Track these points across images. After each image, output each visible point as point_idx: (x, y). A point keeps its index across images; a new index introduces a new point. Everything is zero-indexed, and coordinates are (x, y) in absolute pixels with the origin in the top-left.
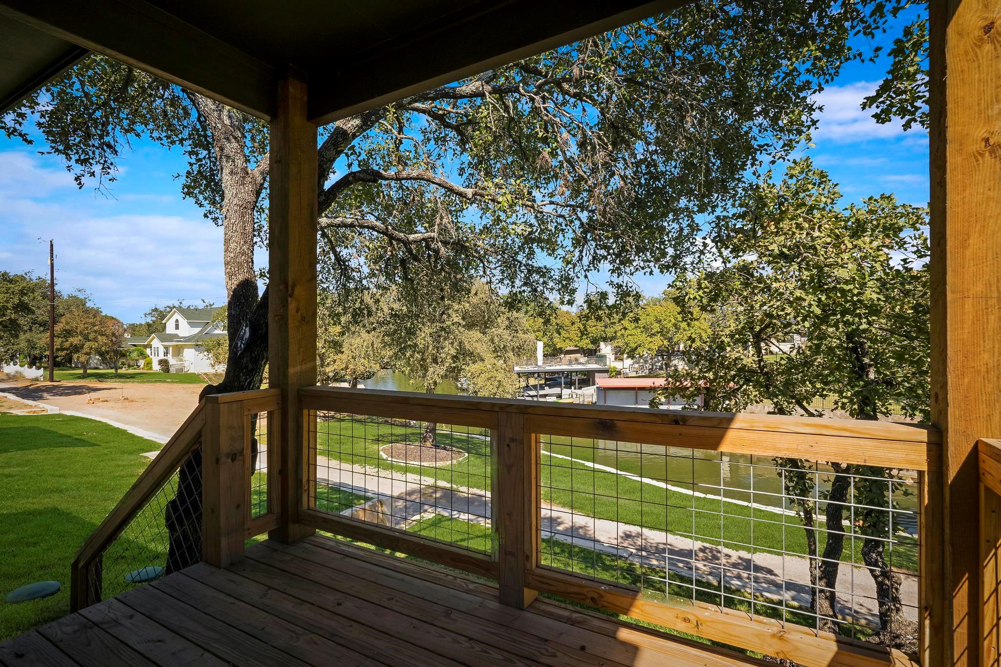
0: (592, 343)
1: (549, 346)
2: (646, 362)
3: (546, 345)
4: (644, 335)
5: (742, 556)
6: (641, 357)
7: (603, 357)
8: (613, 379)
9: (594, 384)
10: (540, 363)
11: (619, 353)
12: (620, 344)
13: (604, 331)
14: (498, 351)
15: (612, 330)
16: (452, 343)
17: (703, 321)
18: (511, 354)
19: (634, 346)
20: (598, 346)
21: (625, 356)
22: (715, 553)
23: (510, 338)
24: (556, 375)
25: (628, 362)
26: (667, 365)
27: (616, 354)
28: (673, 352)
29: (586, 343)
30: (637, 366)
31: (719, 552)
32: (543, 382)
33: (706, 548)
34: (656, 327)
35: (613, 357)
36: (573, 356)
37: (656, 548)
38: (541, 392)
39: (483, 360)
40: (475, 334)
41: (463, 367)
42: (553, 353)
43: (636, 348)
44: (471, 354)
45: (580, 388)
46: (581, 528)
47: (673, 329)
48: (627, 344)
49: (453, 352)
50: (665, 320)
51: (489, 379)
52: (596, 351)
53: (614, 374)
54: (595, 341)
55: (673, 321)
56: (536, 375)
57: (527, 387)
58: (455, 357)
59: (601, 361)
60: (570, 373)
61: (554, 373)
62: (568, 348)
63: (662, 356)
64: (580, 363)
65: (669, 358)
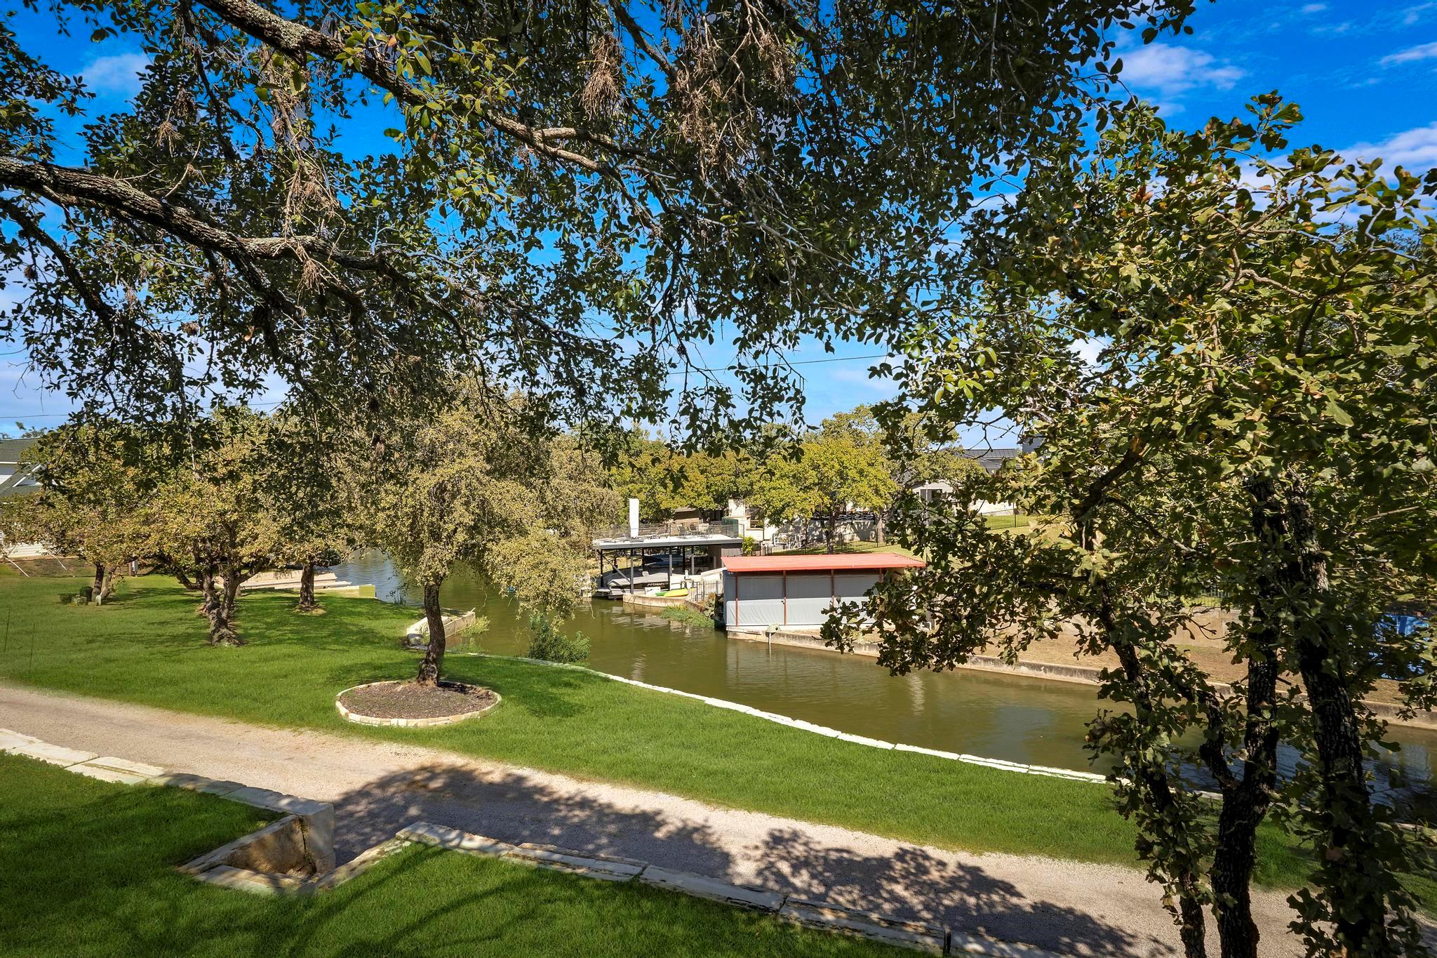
0: (716, 501)
1: (649, 506)
2: (797, 529)
3: (643, 505)
4: (795, 488)
5: (962, 862)
6: (790, 522)
7: (734, 523)
8: (749, 558)
9: (719, 566)
10: (635, 533)
11: (757, 518)
12: (759, 503)
13: (734, 483)
14: (555, 516)
15: (746, 480)
16: (467, 504)
17: (880, 467)
18: (576, 522)
19: (780, 505)
20: (726, 506)
21: (767, 521)
22: (920, 860)
23: (573, 495)
24: (662, 552)
25: (771, 531)
26: (830, 535)
27: (753, 518)
28: (838, 513)
29: (707, 502)
30: (784, 536)
31: (927, 858)
32: (639, 563)
33: (905, 852)
34: (812, 476)
35: (747, 523)
36: (688, 521)
37: (825, 858)
38: (637, 580)
39: (524, 533)
40: (510, 486)
41: (489, 545)
42: (655, 517)
43: (783, 508)
44: (503, 523)
45: (698, 572)
46: (696, 830)
47: (837, 479)
48: (768, 502)
49: (468, 520)
50: (825, 465)
51: (535, 566)
52: (722, 513)
53: (750, 549)
54: (721, 498)
55: (837, 466)
56: (629, 553)
57: (615, 573)
58: (475, 527)
59: (731, 529)
60: (682, 548)
61: (656, 549)
62: (680, 509)
63: (822, 520)
64: (699, 533)
65: (832, 525)
